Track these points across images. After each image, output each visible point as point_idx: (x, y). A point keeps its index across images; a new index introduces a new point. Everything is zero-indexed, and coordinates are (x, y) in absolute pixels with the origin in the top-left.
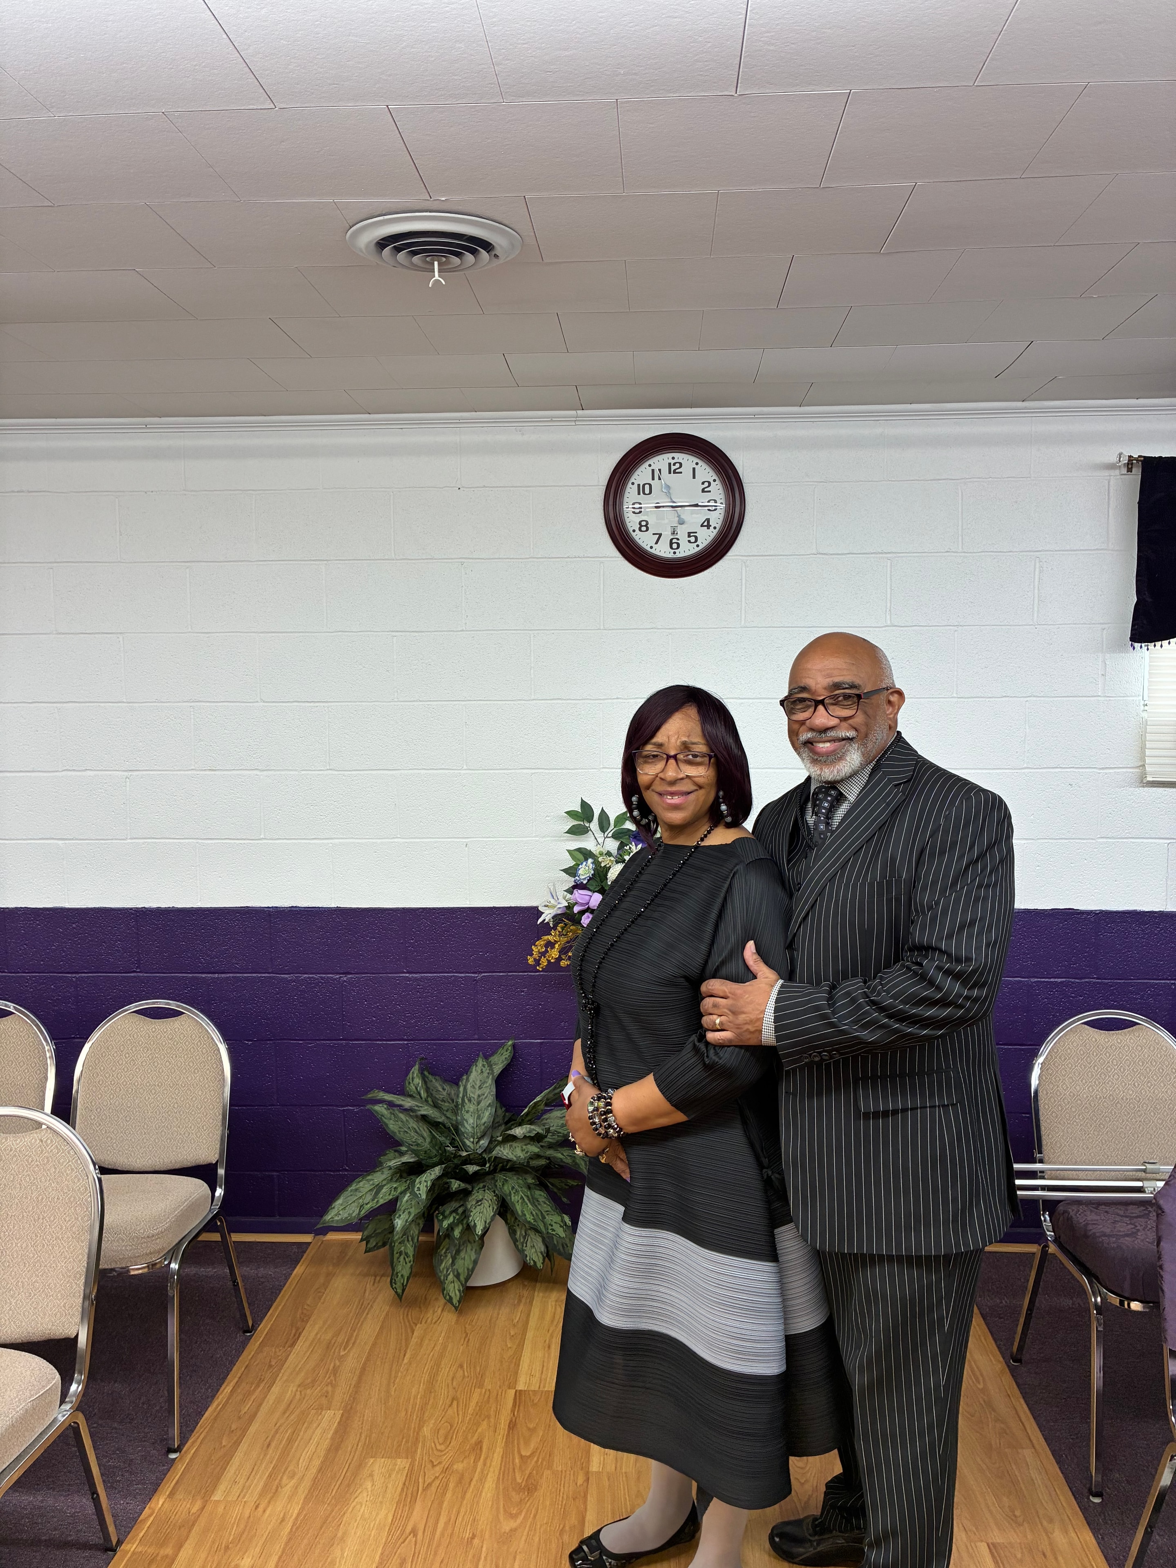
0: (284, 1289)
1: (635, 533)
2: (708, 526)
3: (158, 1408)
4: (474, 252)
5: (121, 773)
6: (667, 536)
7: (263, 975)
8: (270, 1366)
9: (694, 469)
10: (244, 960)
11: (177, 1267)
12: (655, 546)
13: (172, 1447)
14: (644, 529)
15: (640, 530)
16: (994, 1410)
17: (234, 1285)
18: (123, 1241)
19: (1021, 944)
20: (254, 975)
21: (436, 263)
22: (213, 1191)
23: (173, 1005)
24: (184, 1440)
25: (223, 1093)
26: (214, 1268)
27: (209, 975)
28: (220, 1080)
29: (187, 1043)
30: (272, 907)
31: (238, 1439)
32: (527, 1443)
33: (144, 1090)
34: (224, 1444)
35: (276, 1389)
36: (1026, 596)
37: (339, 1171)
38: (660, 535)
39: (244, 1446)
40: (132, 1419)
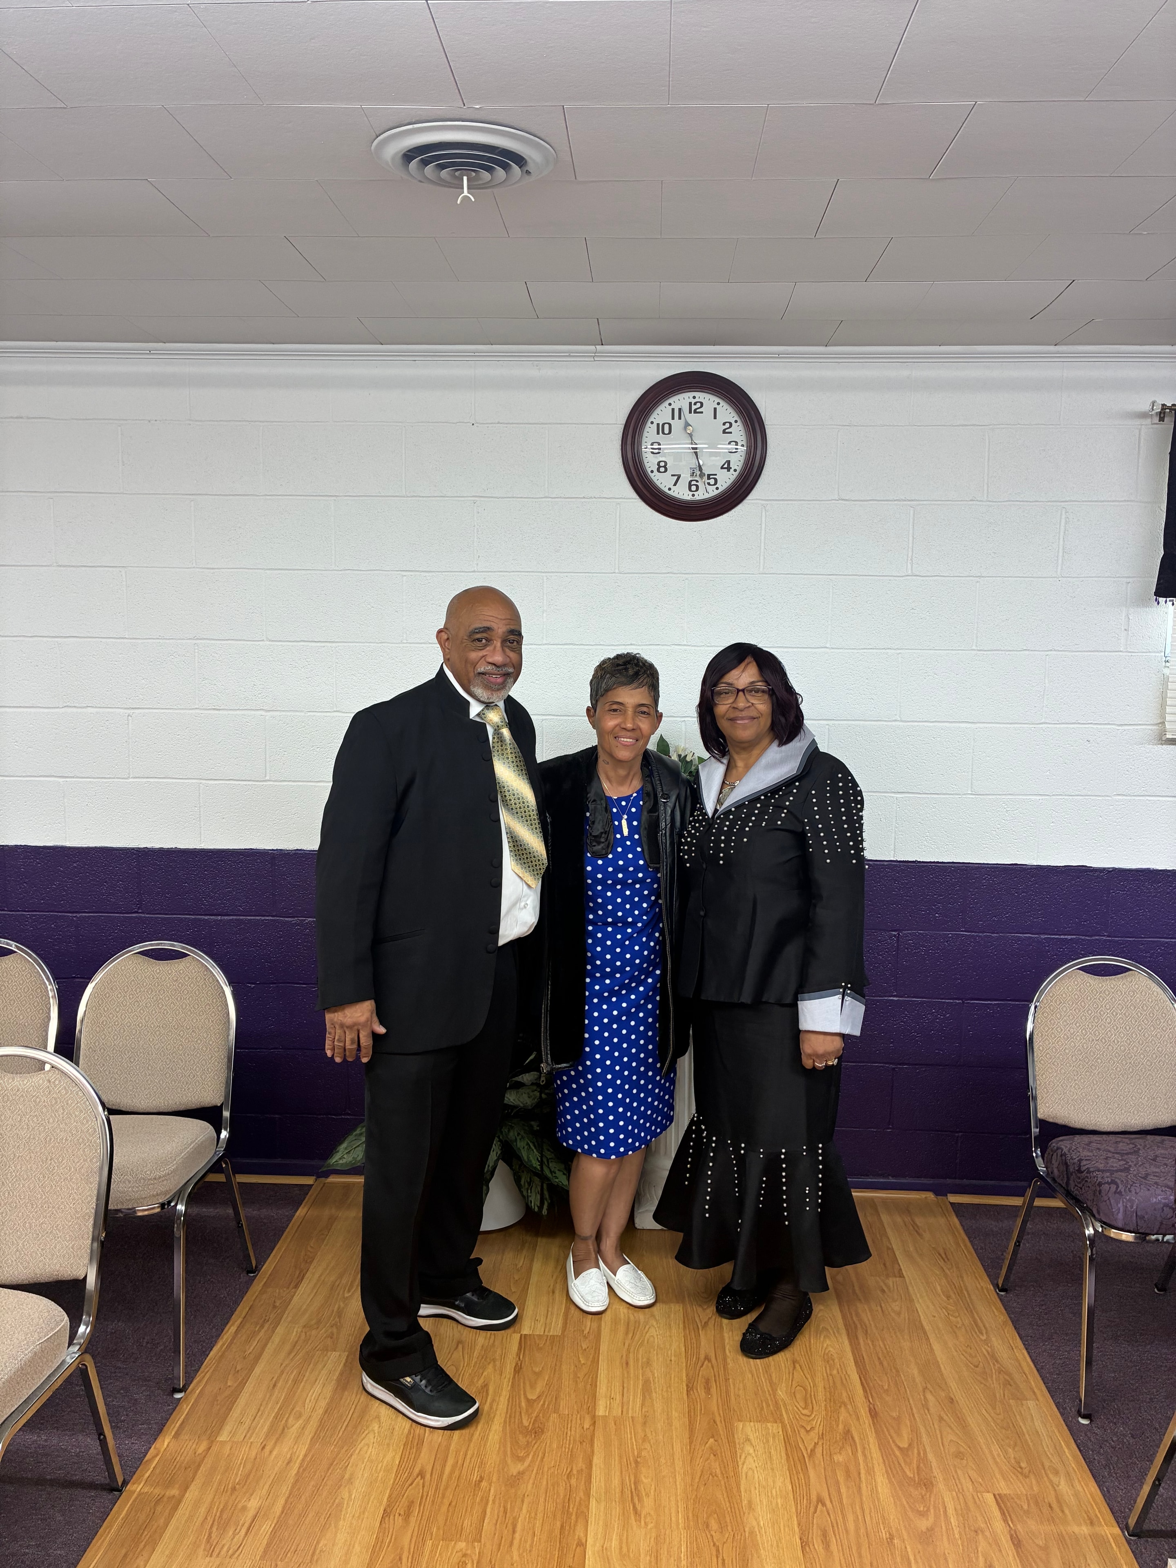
0: (287, 1230)
1: (653, 474)
2: (729, 469)
3: (162, 1347)
4: (505, 167)
5: (122, 710)
6: (686, 477)
7: (267, 918)
8: (275, 1307)
9: (715, 409)
10: (248, 902)
11: (183, 1208)
12: (673, 488)
13: (176, 1386)
14: (662, 469)
15: (658, 471)
16: (997, 1361)
17: (239, 1227)
18: (130, 1182)
19: (1032, 901)
20: (257, 918)
21: (465, 178)
22: (219, 1133)
23: (178, 947)
24: (189, 1379)
25: (228, 1036)
26: (216, 1209)
27: (212, 917)
28: (225, 1023)
29: (192, 985)
30: (277, 850)
31: (243, 1379)
32: (533, 1386)
33: (148, 1032)
34: (229, 1384)
35: (280, 1330)
36: (1050, 548)
37: (341, 1115)
38: (679, 477)
39: (249, 1387)
40: (136, 1359)
